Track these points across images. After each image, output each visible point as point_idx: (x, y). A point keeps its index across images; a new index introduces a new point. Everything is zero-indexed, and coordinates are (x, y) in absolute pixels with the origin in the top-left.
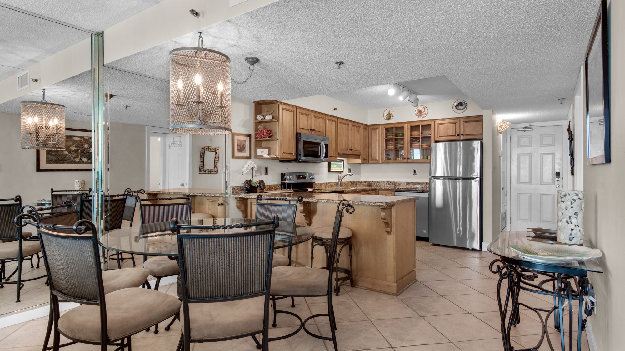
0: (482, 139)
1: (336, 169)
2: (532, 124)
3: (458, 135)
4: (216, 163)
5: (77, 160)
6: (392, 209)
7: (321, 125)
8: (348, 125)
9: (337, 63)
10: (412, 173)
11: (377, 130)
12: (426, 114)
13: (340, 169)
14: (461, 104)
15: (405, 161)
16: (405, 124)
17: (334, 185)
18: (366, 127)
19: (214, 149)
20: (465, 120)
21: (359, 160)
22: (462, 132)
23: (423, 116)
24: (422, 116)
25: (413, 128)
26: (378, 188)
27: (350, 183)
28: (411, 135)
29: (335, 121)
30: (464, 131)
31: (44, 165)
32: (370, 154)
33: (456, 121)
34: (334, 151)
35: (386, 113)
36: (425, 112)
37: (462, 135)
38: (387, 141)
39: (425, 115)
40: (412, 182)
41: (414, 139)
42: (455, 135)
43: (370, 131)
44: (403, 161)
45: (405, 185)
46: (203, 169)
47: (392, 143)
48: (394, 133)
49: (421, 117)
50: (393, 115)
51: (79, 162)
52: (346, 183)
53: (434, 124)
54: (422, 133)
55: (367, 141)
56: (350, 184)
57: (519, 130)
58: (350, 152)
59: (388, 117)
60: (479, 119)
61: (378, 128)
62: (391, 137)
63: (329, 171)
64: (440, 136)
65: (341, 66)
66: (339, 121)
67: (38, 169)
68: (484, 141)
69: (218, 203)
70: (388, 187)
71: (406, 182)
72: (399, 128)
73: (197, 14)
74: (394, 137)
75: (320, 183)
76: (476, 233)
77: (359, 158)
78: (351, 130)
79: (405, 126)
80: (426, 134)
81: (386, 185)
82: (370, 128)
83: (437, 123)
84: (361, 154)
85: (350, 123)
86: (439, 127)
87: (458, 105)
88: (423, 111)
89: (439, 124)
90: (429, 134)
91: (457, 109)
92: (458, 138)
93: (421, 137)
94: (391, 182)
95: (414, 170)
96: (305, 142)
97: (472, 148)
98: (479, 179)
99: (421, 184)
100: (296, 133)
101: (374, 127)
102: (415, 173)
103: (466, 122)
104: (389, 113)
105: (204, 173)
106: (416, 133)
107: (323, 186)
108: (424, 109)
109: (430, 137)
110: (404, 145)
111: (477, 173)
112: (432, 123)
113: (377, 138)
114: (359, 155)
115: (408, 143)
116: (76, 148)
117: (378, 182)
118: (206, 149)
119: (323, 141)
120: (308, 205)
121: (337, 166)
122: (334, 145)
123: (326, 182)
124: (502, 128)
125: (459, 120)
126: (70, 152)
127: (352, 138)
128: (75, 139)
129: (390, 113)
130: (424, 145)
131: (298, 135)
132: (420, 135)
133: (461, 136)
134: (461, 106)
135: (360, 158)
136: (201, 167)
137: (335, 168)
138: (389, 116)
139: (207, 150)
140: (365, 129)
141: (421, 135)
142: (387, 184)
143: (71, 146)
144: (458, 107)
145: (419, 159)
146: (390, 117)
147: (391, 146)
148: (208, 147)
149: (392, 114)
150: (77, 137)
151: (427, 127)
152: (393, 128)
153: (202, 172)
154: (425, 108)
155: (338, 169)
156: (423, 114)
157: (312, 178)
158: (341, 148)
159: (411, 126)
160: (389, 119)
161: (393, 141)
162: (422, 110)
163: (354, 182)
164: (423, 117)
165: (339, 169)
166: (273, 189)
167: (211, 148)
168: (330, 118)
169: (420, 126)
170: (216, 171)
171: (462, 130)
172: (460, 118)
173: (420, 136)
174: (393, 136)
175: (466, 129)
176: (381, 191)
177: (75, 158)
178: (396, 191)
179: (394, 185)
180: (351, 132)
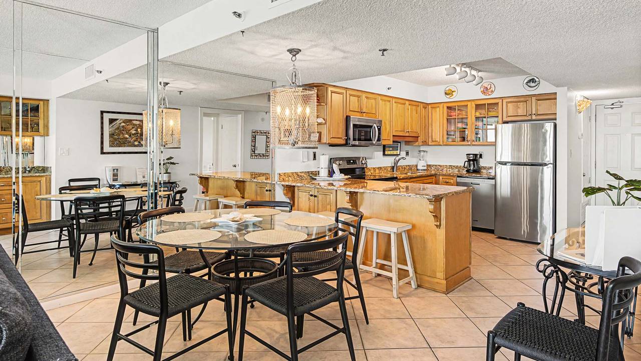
0: (556, 119)
1: (392, 152)
2: (621, 100)
3: (530, 115)
4: (268, 147)
5: (136, 143)
6: (442, 202)
7: (374, 106)
8: (405, 104)
9: (380, 50)
11: (438, 109)
12: (492, 92)
14: (533, 80)
15: (470, 143)
16: (469, 102)
17: (389, 169)
18: (426, 105)
19: (265, 133)
20: (538, 98)
22: (534, 112)
24: (488, 93)
25: (478, 107)
26: (438, 174)
27: (408, 167)
28: (476, 114)
29: (389, 101)
30: (537, 110)
31: (107, 148)
32: (430, 135)
33: (527, 99)
34: (388, 134)
36: (491, 89)
37: (534, 114)
38: (449, 121)
42: (526, 115)
43: (430, 109)
44: (467, 143)
46: (254, 154)
48: (457, 112)
49: (487, 95)
51: (138, 145)
52: (403, 167)
55: (427, 121)
57: (605, 107)
58: (407, 134)
60: (552, 97)
61: (439, 107)
62: (453, 117)
63: (384, 154)
64: (508, 117)
65: (385, 52)
66: (394, 100)
67: (102, 153)
68: (557, 122)
69: (266, 189)
70: (450, 172)
72: (462, 106)
73: (239, 15)
74: (457, 117)
75: (373, 168)
76: (548, 226)
77: (417, 140)
78: (408, 109)
79: (469, 104)
81: (448, 170)
82: (430, 106)
83: (505, 101)
84: (419, 135)
85: (407, 103)
86: (507, 106)
87: (530, 81)
88: (489, 87)
89: (508, 103)
90: (496, 114)
91: (528, 86)
92: (529, 118)
93: (487, 117)
94: (454, 166)
95: (480, 153)
96: (355, 126)
97: (543, 130)
98: (551, 166)
100: (345, 116)
102: (481, 156)
103: (538, 100)
105: (256, 157)
106: (481, 113)
107: (377, 171)
108: (490, 85)
109: (497, 117)
110: (468, 126)
111: (549, 158)
112: (500, 101)
113: (438, 118)
114: (418, 137)
115: (472, 124)
116: (135, 132)
117: (439, 166)
118: (257, 132)
119: (375, 123)
120: (355, 194)
122: (388, 127)
123: (380, 167)
124: (582, 106)
125: (530, 99)
126: (130, 136)
127: (409, 118)
128: (134, 122)
131: (348, 119)
132: (486, 115)
133: (533, 116)
134: (533, 82)
135: (419, 139)
136: (253, 151)
137: (391, 151)
139: (259, 134)
140: (425, 108)
142: (449, 168)
143: (131, 130)
144: (529, 84)
148: (258, 131)
150: (136, 120)
151: (494, 106)
152: (456, 106)
153: (253, 157)
154: (492, 85)
155: (394, 152)
156: (489, 91)
157: (364, 163)
158: (396, 129)
159: (475, 105)
161: (456, 122)
163: (412, 166)
164: (489, 95)
167: (262, 132)
168: (383, 98)
169: (486, 104)
170: (268, 156)
171: (535, 109)
172: (531, 96)
175: (538, 108)
176: (441, 177)
177: (135, 141)
178: (458, 177)
179: (457, 170)
180: (408, 112)
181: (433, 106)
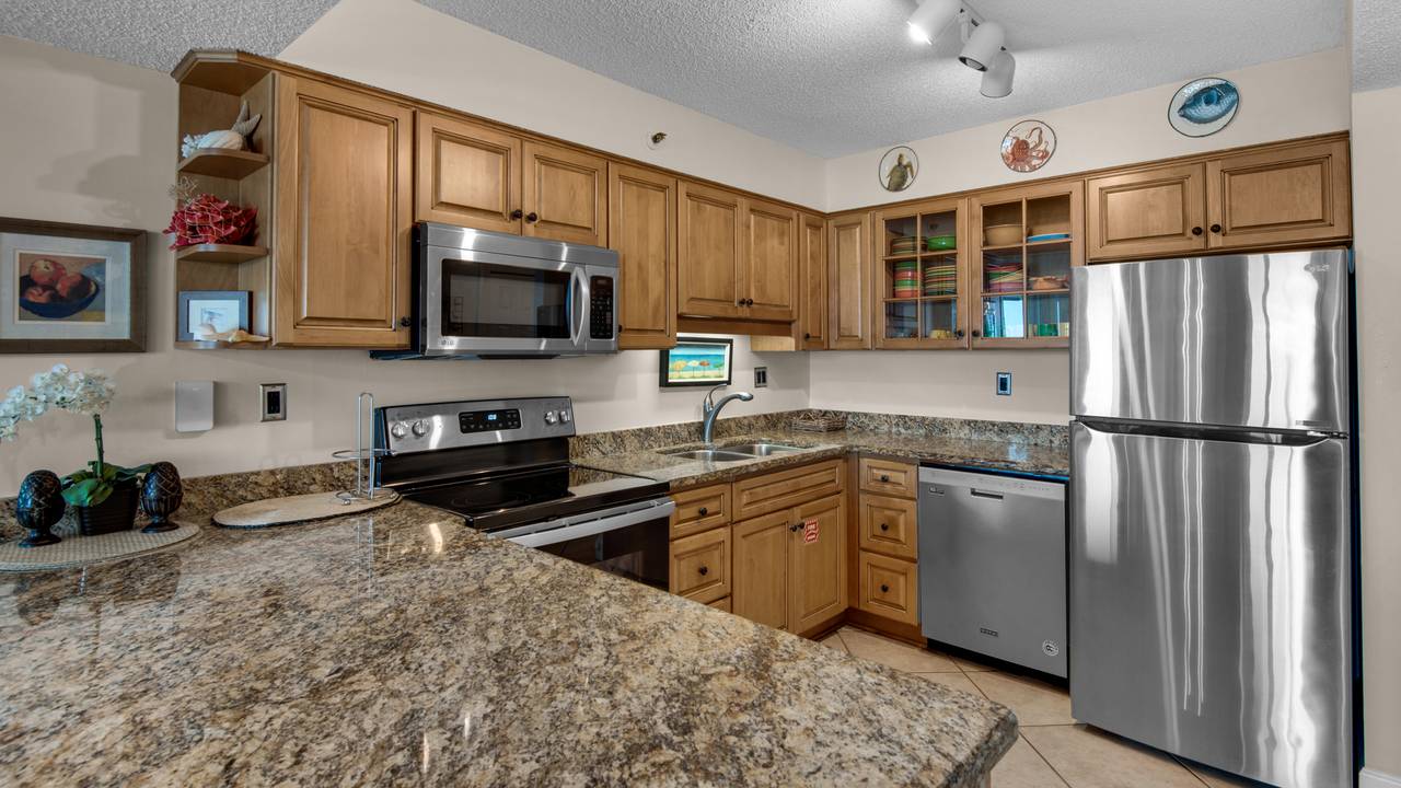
0: (1350, 243)
1: (697, 373)
3: (1197, 231)
7: (582, 199)
8: (732, 206)
10: (994, 386)
11: (858, 229)
12: (1046, 156)
13: (716, 372)
15: (964, 342)
16: (960, 201)
17: (685, 434)
18: (818, 220)
20: (1228, 165)
21: (789, 338)
22: (1215, 219)
23: (1035, 162)
24: (1028, 163)
25: (996, 213)
26: (856, 449)
27: (762, 418)
28: (986, 243)
29: (663, 188)
30: (1223, 214)
32: (833, 316)
33: (1186, 170)
34: (656, 309)
35: (889, 164)
36: (1042, 147)
37: (1216, 229)
38: (893, 267)
39: (1043, 157)
40: (993, 424)
41: (995, 260)
42: (1183, 234)
43: (833, 232)
44: (955, 343)
45: (967, 431)
47: (913, 277)
48: (919, 239)
49: (1027, 168)
50: (915, 170)
52: (746, 422)
53: (1081, 190)
54: (1030, 234)
55: (823, 269)
56: (762, 423)
58: (744, 312)
59: (896, 179)
61: (860, 223)
62: (908, 255)
63: (664, 383)
64: (1109, 242)
66: (683, 188)
68: (1359, 250)
71: (969, 423)
72: (941, 218)
74: (919, 254)
75: (613, 434)
77: (788, 333)
78: (748, 227)
79: (962, 207)
80: (1048, 234)
81: (894, 430)
82: (831, 223)
83: (1095, 185)
84: (795, 317)
85: (743, 204)
86: (1103, 203)
88: (1032, 142)
89: (1104, 192)
90: (1060, 236)
91: (1190, 118)
92: (1197, 243)
93: (1027, 247)
94: (913, 419)
95: (1000, 376)
96: (454, 269)
99: (1031, 433)
100: (409, 225)
101: (847, 220)
102: (1003, 385)
103: (1233, 173)
104: (900, 164)
106: (1005, 235)
108: (1037, 132)
109: (1066, 247)
110: (958, 283)
112: (1075, 189)
113: (858, 260)
114: (790, 323)
115: (973, 275)
117: (866, 415)
119: (582, 264)
121: (701, 364)
122: (655, 285)
123: (644, 426)
125: (1198, 169)
127: (752, 257)
129: (905, 163)
130: (1041, 279)
131: (418, 233)
132: (1022, 242)
133: (1212, 235)
134: (1208, 102)
135: (793, 331)
137: (694, 369)
138: (898, 174)
140: (815, 227)
141: (1027, 241)
142: (897, 425)
144: (1192, 112)
145: (1022, 336)
146: (903, 178)
147: (909, 288)
149: (909, 165)
151: (1052, 206)
152: (915, 218)
154: (1044, 128)
155: (707, 373)
156: (1034, 154)
157: (560, 418)
158: (692, 295)
159: (984, 208)
160: (898, 184)
161: (916, 270)
162: (1029, 141)
163: (780, 416)
164: (1034, 169)
165: (711, 375)
166: (312, 488)
168: (632, 172)
169: (1020, 203)
171: (1218, 209)
172: (1202, 160)
173: (1024, 245)
174: (915, 248)
175: (1234, 204)
176: (866, 460)
178: (925, 464)
179: (922, 431)
180: (748, 236)
181: (842, 220)
